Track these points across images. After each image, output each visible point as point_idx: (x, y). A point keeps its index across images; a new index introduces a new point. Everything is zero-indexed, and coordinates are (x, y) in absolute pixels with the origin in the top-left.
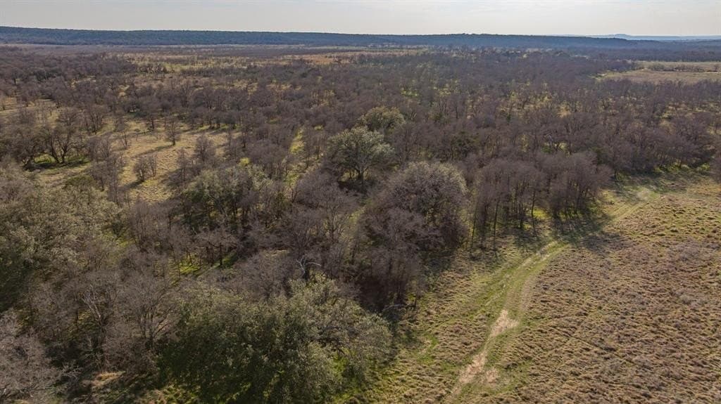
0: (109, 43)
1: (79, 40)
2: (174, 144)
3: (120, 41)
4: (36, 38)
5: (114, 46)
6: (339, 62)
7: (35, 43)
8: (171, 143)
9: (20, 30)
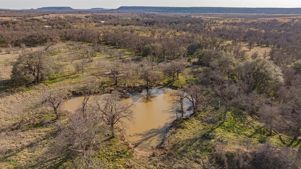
0: (182, 12)
1: (172, 11)
2: (250, 50)
3: (186, 11)
4: (158, 10)
5: (184, 13)
6: (293, 21)
7: (158, 12)
8: (249, 49)
9: (152, 8)
